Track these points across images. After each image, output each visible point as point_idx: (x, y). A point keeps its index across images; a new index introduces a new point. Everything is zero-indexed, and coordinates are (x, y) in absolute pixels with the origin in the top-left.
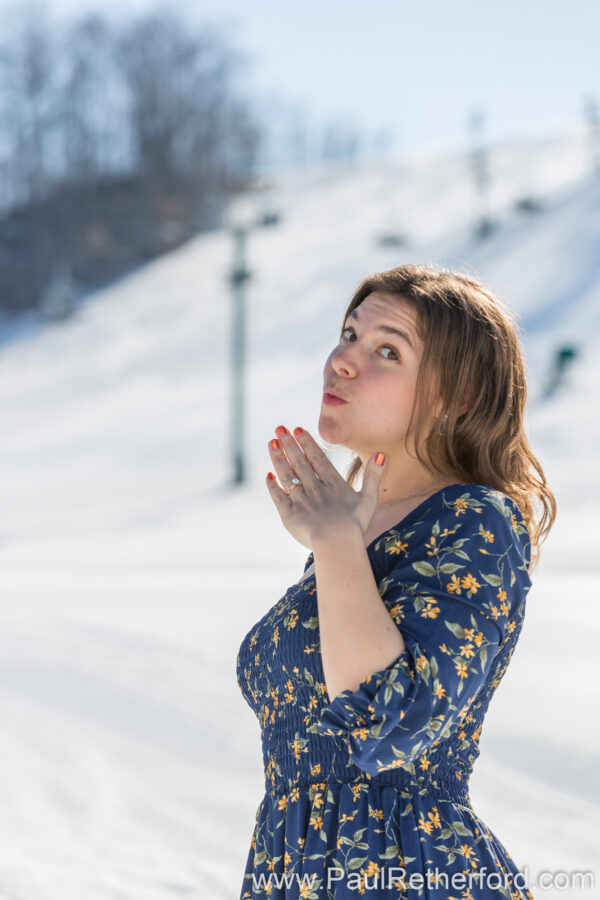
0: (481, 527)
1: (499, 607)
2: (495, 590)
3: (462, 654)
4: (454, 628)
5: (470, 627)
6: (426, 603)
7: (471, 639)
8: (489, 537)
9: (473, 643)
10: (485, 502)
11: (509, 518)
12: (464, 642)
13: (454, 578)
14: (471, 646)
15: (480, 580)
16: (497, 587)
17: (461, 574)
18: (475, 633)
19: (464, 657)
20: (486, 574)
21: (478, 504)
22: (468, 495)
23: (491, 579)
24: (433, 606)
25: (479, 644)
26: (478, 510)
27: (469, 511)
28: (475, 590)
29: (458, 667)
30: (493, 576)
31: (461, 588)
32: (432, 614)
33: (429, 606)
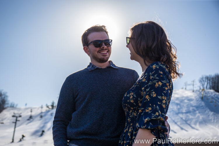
0: (159, 71)
1: (167, 87)
2: (166, 84)
3: (163, 103)
4: (160, 97)
5: (163, 96)
6: (153, 94)
7: (164, 98)
8: (162, 73)
9: (165, 99)
10: (159, 66)
11: (165, 68)
12: (163, 100)
13: (156, 83)
14: (164, 100)
15: (162, 82)
16: (166, 83)
17: (158, 82)
18: (164, 97)
19: (164, 103)
20: (163, 81)
21: (158, 66)
22: (155, 64)
23: (164, 82)
24: (155, 94)
25: (166, 99)
26: (158, 68)
27: (156, 68)
28: (161, 85)
29: (163, 106)
30: (164, 81)
31: (158, 85)
32: (155, 96)
33: (154, 94)
